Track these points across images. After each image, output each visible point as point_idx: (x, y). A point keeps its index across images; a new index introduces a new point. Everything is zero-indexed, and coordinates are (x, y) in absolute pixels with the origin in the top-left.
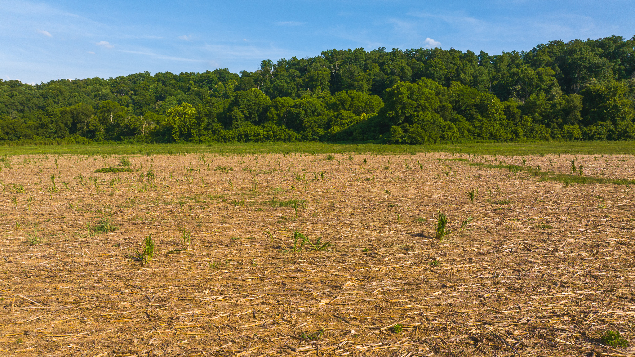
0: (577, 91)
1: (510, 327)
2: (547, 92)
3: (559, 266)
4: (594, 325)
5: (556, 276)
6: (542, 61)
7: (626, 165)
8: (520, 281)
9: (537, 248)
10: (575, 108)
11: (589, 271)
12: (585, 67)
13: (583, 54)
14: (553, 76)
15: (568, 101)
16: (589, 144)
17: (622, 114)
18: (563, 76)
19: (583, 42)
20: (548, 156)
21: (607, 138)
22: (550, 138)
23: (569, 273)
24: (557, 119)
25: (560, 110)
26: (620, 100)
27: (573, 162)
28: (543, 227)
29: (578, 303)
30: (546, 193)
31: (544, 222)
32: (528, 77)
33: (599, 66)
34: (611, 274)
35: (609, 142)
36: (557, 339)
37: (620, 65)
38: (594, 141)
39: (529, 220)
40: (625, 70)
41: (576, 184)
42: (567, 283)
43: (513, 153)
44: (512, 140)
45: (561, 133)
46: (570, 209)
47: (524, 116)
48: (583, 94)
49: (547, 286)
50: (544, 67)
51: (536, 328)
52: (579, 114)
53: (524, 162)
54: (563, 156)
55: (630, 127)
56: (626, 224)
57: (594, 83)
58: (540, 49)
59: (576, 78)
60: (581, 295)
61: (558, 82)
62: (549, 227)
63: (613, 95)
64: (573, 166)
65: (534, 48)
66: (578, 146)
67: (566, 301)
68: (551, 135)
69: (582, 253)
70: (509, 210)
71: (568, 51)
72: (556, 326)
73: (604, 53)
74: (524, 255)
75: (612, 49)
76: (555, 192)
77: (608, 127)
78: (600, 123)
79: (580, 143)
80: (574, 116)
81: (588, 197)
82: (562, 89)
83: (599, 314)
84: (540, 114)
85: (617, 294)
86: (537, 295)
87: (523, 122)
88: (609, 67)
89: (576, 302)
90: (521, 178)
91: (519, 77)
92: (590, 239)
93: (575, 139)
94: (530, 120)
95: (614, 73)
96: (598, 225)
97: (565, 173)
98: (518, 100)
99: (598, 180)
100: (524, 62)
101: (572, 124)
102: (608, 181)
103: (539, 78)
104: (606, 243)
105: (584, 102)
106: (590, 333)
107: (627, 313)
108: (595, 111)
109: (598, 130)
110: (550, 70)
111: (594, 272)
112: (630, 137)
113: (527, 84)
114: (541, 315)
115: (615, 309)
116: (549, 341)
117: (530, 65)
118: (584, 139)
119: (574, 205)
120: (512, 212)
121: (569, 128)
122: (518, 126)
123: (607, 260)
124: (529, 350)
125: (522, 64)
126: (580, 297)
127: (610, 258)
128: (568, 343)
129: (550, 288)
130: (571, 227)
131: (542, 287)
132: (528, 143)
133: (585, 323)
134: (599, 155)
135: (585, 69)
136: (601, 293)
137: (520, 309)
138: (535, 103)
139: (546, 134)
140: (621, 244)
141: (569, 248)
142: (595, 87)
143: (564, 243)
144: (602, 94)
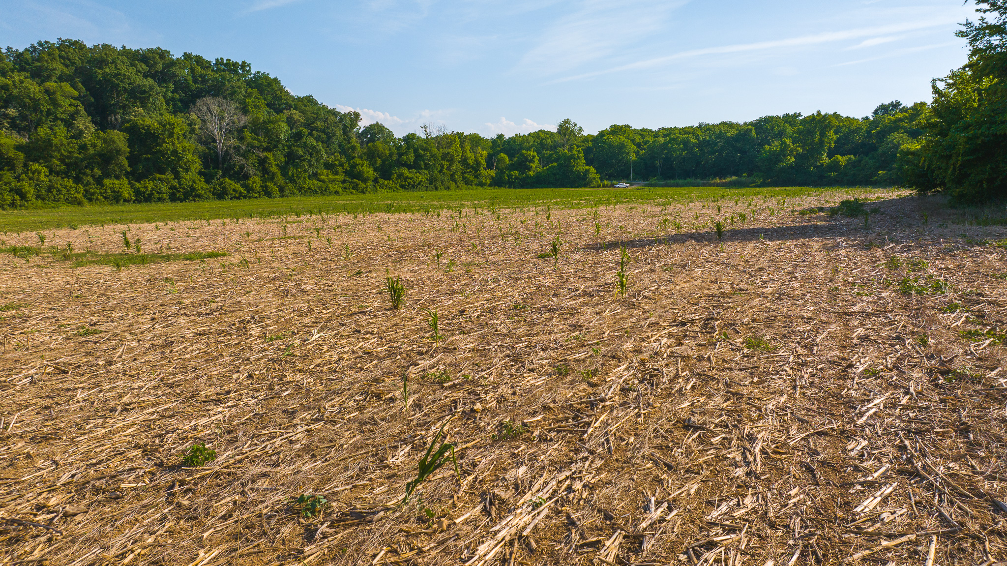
0: (118, 126)
1: (40, 498)
2: (69, 124)
3: (117, 384)
4: (174, 448)
5: (114, 399)
6: (52, 70)
7: (198, 235)
8: (53, 422)
9: (79, 366)
10: (119, 152)
11: (162, 380)
12: (125, 90)
13: (119, 69)
14: (75, 99)
15: (105, 141)
16: (146, 208)
17: (185, 164)
18: (93, 100)
19: (116, 50)
20: (83, 229)
21: (170, 198)
22: (85, 201)
23: (133, 389)
24: (92, 170)
25: (94, 155)
26: (179, 143)
27: (124, 234)
28: (85, 334)
29: (149, 426)
30: (86, 283)
31: (87, 326)
32: (29, 96)
33: (145, 90)
34: (190, 375)
35: (174, 204)
36: (123, 486)
37: (173, 92)
38: (153, 204)
39: (59, 327)
40: (181, 100)
41: (133, 266)
42: (131, 404)
43: (19, 228)
44: (13, 205)
45: (101, 193)
46: (126, 301)
47: (31, 163)
48: (126, 130)
49: (101, 417)
50: (56, 82)
51: (88, 482)
52: (125, 162)
53: (42, 239)
54: (109, 228)
55: (197, 182)
56: (204, 309)
57: (142, 116)
58: (44, 49)
59: (113, 105)
60: (152, 414)
61: (85, 110)
62: (95, 332)
63: (170, 134)
64: (125, 239)
65: (33, 46)
66: (130, 212)
67: (133, 429)
68: (85, 196)
69: (150, 357)
70: (19, 318)
71: (95, 60)
72: (121, 468)
73: (149, 71)
74: (56, 383)
75: (160, 67)
76: (102, 281)
77: (169, 182)
78: (158, 176)
79: (132, 207)
80: (117, 164)
81: (151, 281)
82: (93, 122)
83: (180, 431)
84: (62, 160)
85: (200, 399)
86: (85, 434)
87: (30, 174)
88: (159, 93)
89: (148, 426)
90: (38, 266)
91: (11, 94)
92: (159, 336)
93: (125, 200)
94: (44, 170)
95: (167, 104)
96: (169, 316)
97: (114, 251)
98: (15, 134)
99: (163, 257)
100: (15, 68)
101: (117, 177)
102: (177, 257)
103: (50, 98)
104: (182, 337)
105: (131, 143)
106: (169, 459)
107: (213, 418)
108: (148, 158)
109: (156, 186)
110: (67, 87)
111: (168, 379)
112: (199, 196)
113: (30, 107)
114: (94, 461)
115: (199, 418)
116: (111, 493)
117: (28, 74)
118: (138, 201)
119: (133, 295)
120: (26, 321)
121: (113, 184)
122: (23, 180)
123: (184, 360)
124: (78, 518)
125: (12, 71)
126: (152, 418)
127: (188, 356)
128: (140, 484)
129: (106, 418)
130: (131, 325)
131: (91, 421)
132: (46, 210)
133: (161, 449)
134: (162, 224)
135: (125, 93)
136: (180, 403)
137: (57, 464)
138: (48, 143)
139: (76, 195)
140: (200, 334)
141: (130, 355)
142: (144, 121)
143: (121, 350)
144: (154, 132)
